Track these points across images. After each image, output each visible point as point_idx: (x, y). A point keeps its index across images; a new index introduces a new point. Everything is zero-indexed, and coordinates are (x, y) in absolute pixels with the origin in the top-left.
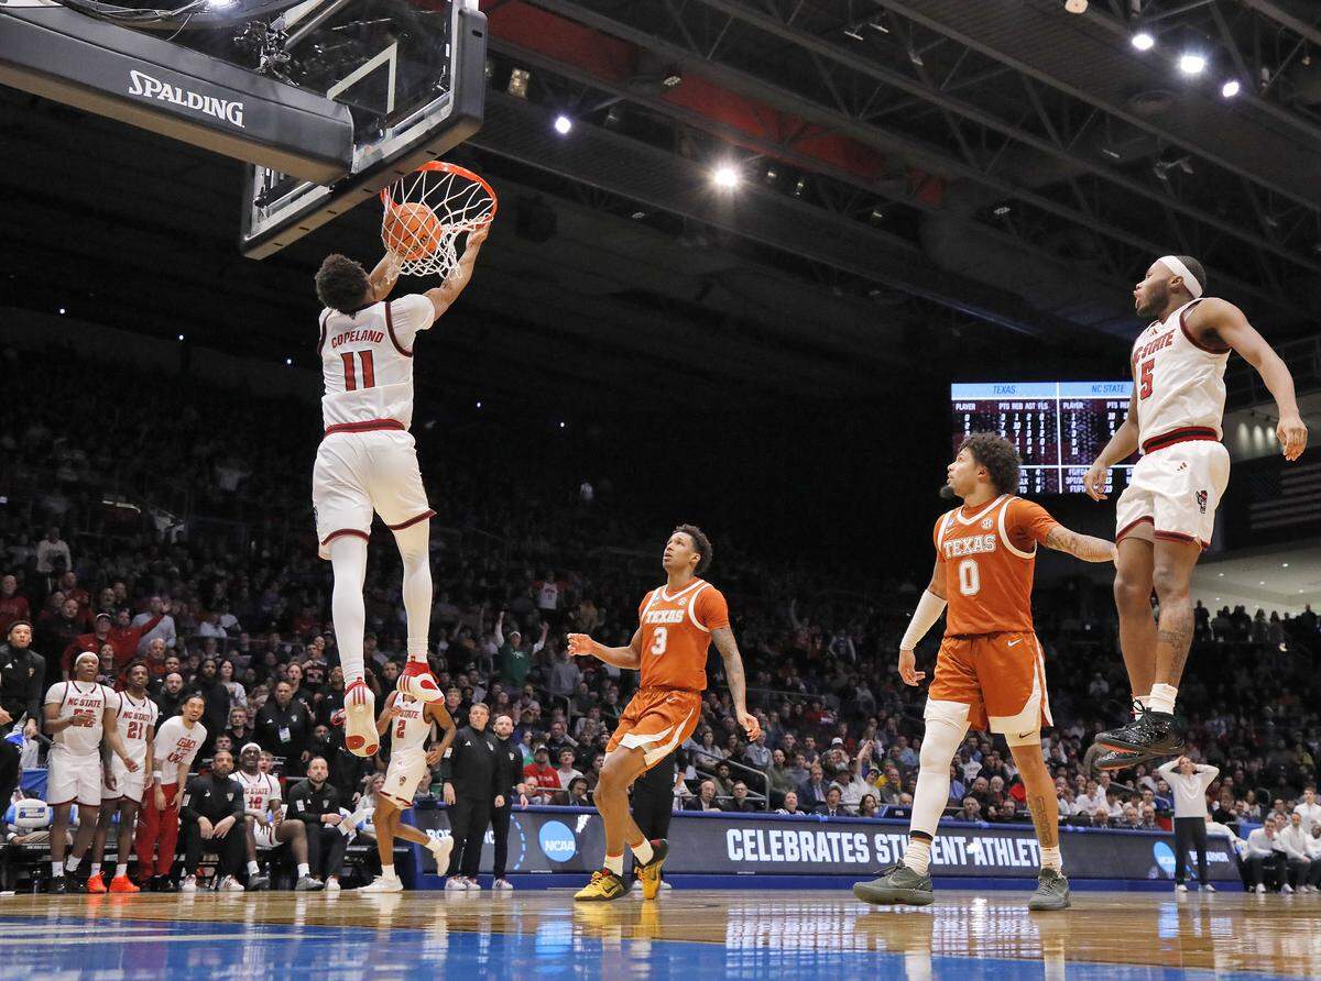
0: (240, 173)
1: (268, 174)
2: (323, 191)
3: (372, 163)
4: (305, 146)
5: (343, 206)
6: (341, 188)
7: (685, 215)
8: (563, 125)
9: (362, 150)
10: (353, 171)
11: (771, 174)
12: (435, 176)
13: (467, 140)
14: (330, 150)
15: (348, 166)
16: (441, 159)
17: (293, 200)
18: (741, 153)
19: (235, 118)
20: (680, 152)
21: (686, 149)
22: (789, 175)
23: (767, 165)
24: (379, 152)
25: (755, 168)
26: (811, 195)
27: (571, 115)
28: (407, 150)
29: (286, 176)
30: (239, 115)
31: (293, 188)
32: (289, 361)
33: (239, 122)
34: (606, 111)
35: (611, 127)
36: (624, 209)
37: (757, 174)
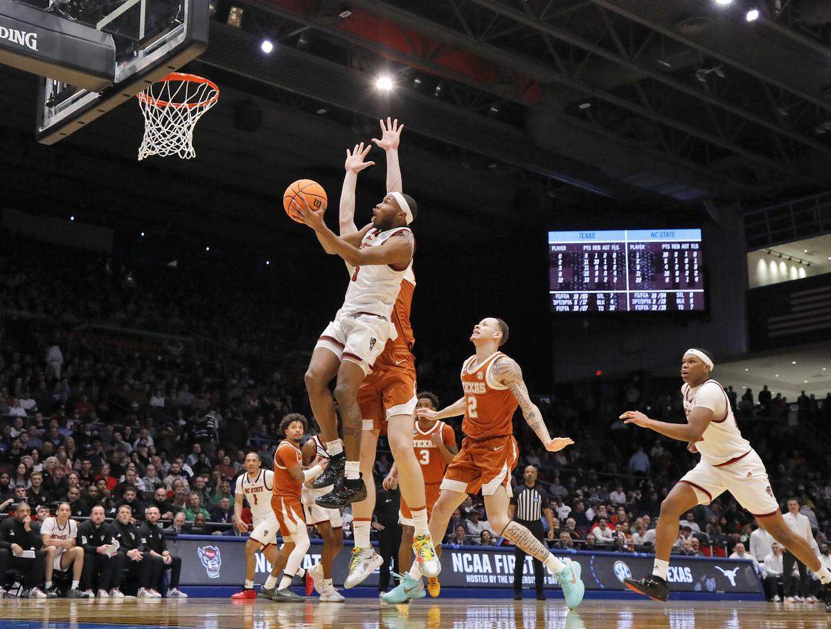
0: (36, 83)
1: (55, 84)
2: (94, 96)
3: (129, 75)
4: (80, 64)
5: (109, 106)
6: (108, 92)
7: (356, 111)
8: (267, 47)
9: (122, 66)
10: (115, 81)
11: (417, 81)
12: (174, 85)
13: (198, 57)
14: (100, 67)
15: (112, 78)
16: (180, 71)
17: (73, 102)
18: (396, 66)
19: (31, 43)
20: (351, 66)
21: (355, 64)
22: (430, 81)
23: (415, 74)
24: (134, 67)
25: (405, 76)
26: (445, 96)
27: (273, 39)
28: (152, 66)
29: (68, 85)
30: (34, 42)
31: (74, 93)
32: (72, 218)
33: (34, 47)
34: (298, 36)
35: (302, 48)
36: (310, 107)
37: (407, 81)
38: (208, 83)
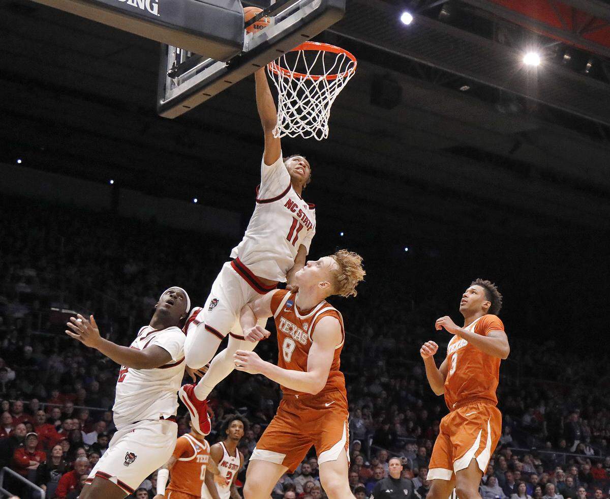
0: (157, 51)
1: (178, 52)
2: (221, 65)
3: (259, 44)
4: (206, 31)
5: (237, 76)
6: (235, 63)
7: (501, 88)
8: (407, 18)
9: (252, 33)
10: (244, 50)
11: (566, 57)
12: (311, 54)
13: (330, 28)
14: (228, 34)
15: (241, 46)
16: (315, 39)
17: (198, 72)
18: (544, 40)
19: (152, 8)
20: (498, 41)
21: (501, 38)
22: (580, 57)
23: (564, 49)
24: (265, 35)
25: (554, 52)
26: (597, 73)
27: (413, 10)
28: (285, 34)
29: (192, 54)
30: (156, 6)
31: (199, 62)
32: (196, 201)
33: (155, 12)
34: (440, 8)
35: (444, 20)
36: (453, 83)
37: (556, 56)
38: (346, 54)
